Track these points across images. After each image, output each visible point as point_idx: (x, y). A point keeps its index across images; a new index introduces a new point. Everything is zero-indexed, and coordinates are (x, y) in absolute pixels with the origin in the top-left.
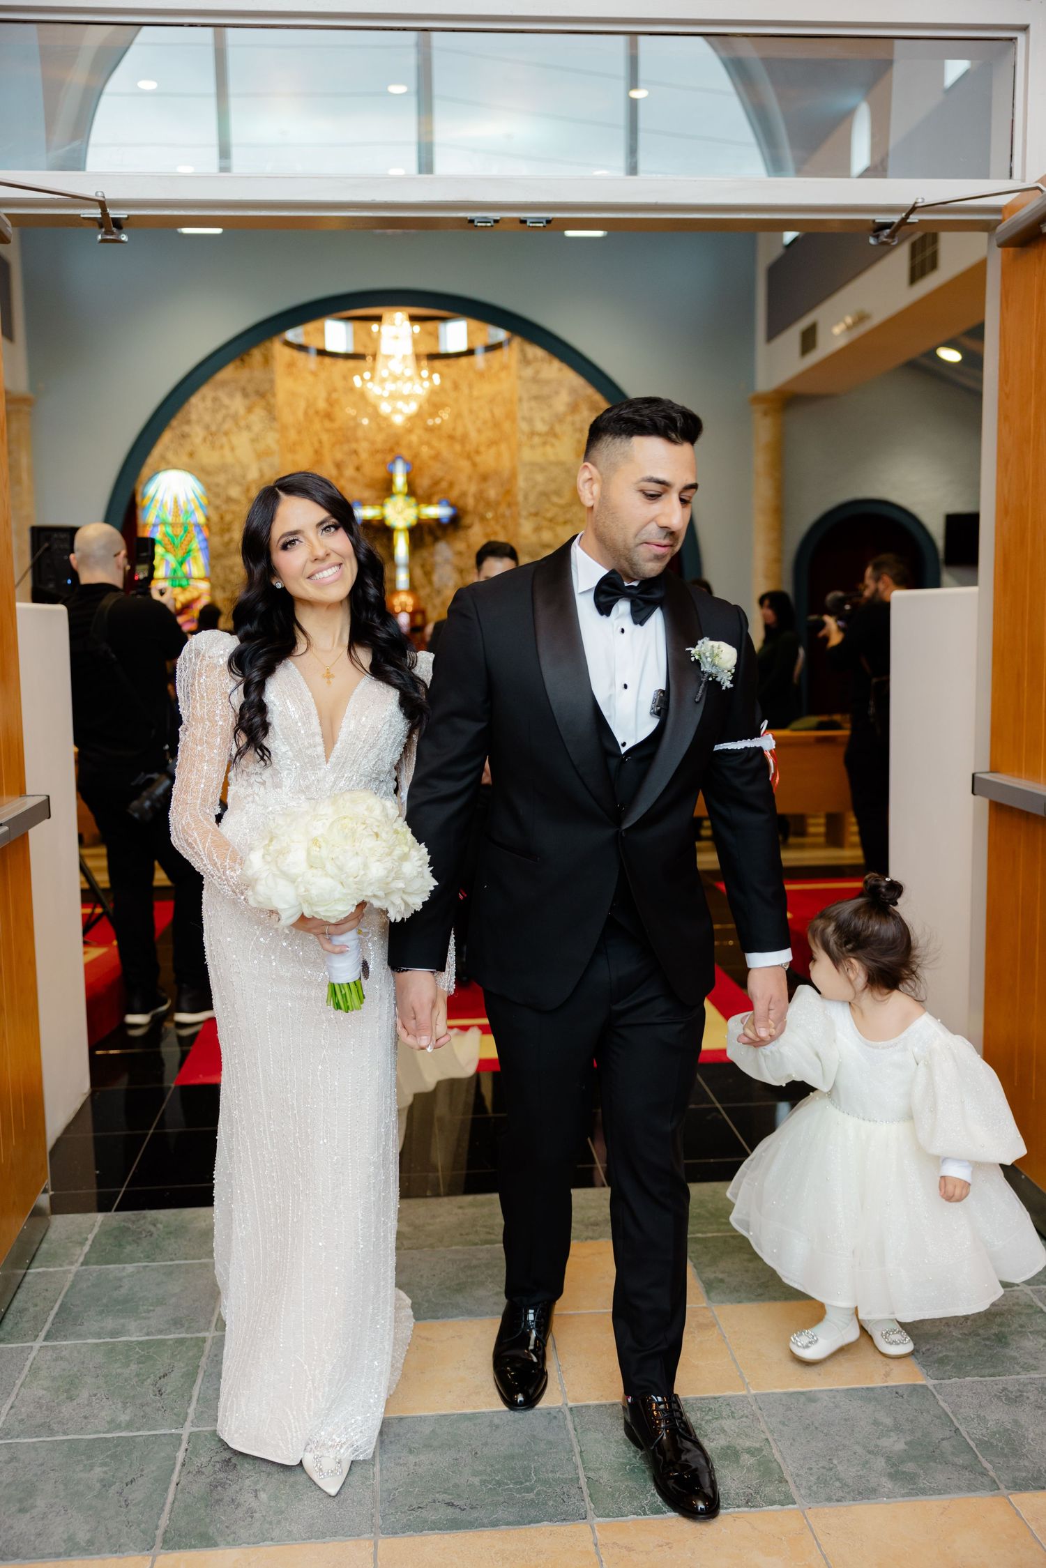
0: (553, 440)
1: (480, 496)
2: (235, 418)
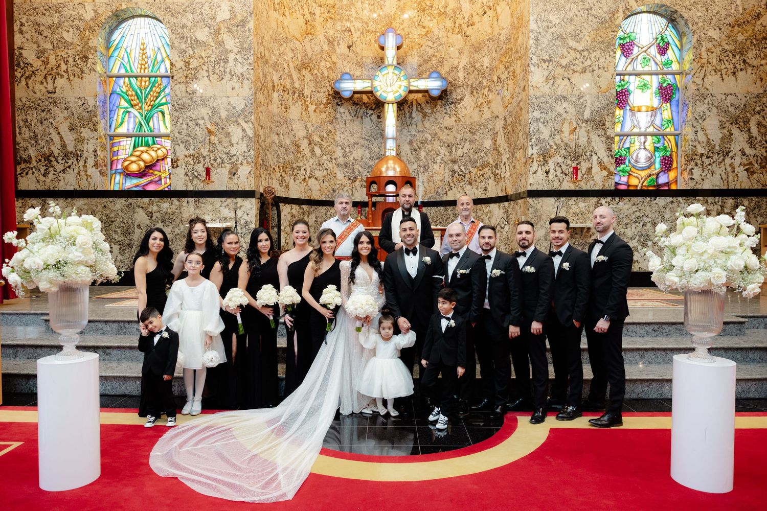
1: (472, 67)
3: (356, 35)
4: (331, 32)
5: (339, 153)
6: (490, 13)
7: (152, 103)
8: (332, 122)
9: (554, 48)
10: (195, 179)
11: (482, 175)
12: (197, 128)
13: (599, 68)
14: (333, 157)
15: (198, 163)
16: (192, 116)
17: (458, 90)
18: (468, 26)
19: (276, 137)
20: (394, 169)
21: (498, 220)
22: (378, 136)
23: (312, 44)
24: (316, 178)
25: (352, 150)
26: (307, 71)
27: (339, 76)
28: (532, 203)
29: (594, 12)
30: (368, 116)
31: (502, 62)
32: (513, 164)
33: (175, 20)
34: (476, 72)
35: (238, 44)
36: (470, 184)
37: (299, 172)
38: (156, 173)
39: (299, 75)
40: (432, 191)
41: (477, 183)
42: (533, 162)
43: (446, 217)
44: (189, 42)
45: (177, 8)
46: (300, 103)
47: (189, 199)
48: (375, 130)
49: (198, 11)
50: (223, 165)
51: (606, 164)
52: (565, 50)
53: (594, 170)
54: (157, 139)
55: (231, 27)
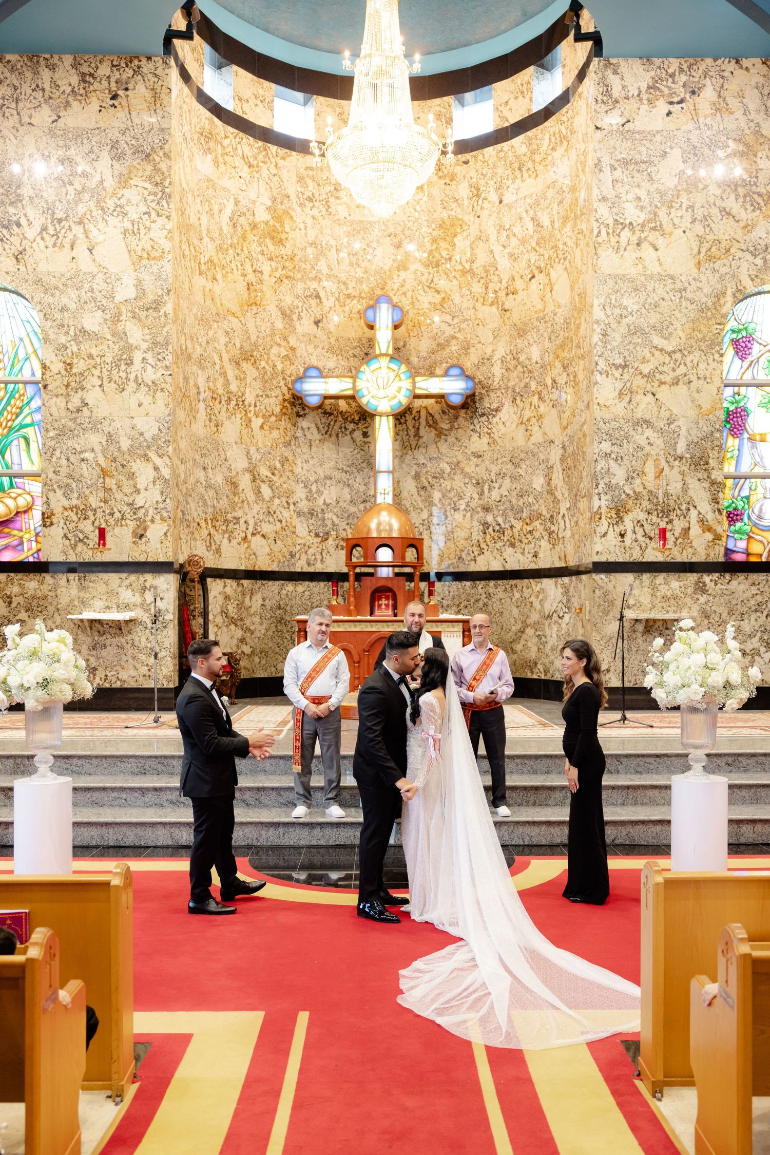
0: (653, 236)
1: (514, 360)
2: (98, 194)
3: (328, 303)
4: (288, 300)
5: (300, 493)
6: (540, 277)
7: (9, 424)
8: (289, 444)
9: (631, 347)
10: (80, 545)
11: (531, 532)
12: (83, 465)
13: (699, 378)
14: (291, 501)
15: (85, 519)
16: (76, 446)
17: (492, 394)
18: (507, 294)
19: (202, 473)
20: (391, 525)
21: (555, 605)
22: (364, 465)
23: (258, 320)
24: (263, 536)
25: (322, 489)
26: (250, 364)
27: (302, 370)
28: (600, 582)
29: (689, 295)
30: (348, 432)
31: (558, 357)
32: (575, 519)
33: (51, 300)
34: (519, 367)
35: (148, 337)
36: (513, 545)
37: (237, 526)
38: (15, 532)
39: (237, 371)
40: (452, 556)
41: (523, 545)
42: (600, 518)
43: (475, 597)
44: (72, 333)
45: (53, 282)
46: (238, 416)
47: (69, 575)
48: (359, 456)
49: (87, 286)
50: (123, 522)
51: (711, 523)
52: (646, 351)
53: (692, 532)
54: (16, 480)
55: (137, 311)
